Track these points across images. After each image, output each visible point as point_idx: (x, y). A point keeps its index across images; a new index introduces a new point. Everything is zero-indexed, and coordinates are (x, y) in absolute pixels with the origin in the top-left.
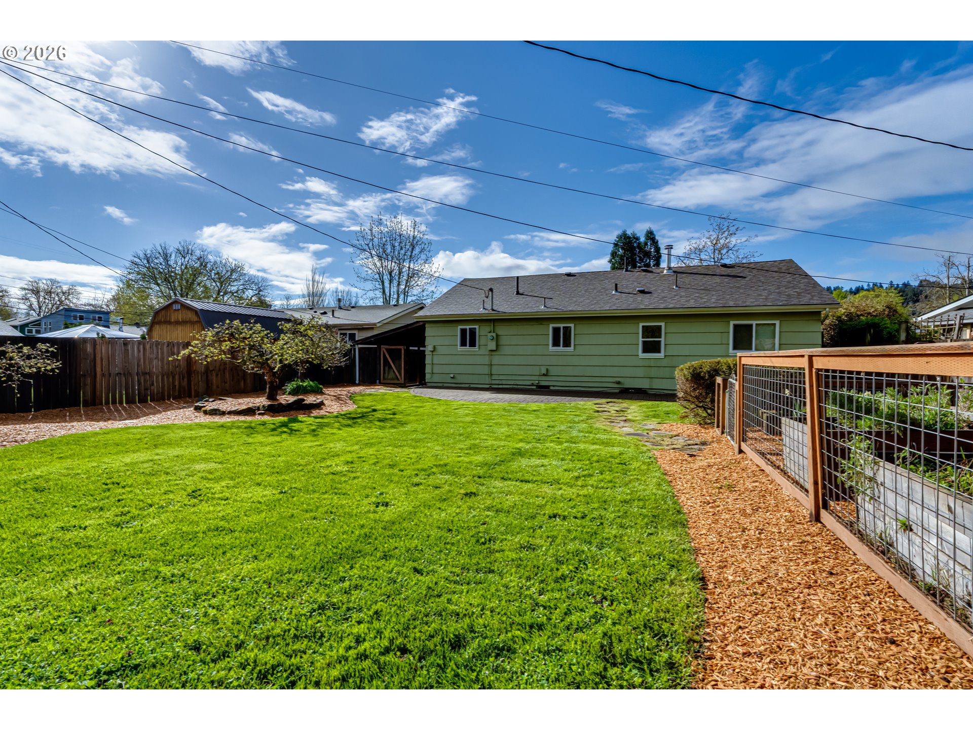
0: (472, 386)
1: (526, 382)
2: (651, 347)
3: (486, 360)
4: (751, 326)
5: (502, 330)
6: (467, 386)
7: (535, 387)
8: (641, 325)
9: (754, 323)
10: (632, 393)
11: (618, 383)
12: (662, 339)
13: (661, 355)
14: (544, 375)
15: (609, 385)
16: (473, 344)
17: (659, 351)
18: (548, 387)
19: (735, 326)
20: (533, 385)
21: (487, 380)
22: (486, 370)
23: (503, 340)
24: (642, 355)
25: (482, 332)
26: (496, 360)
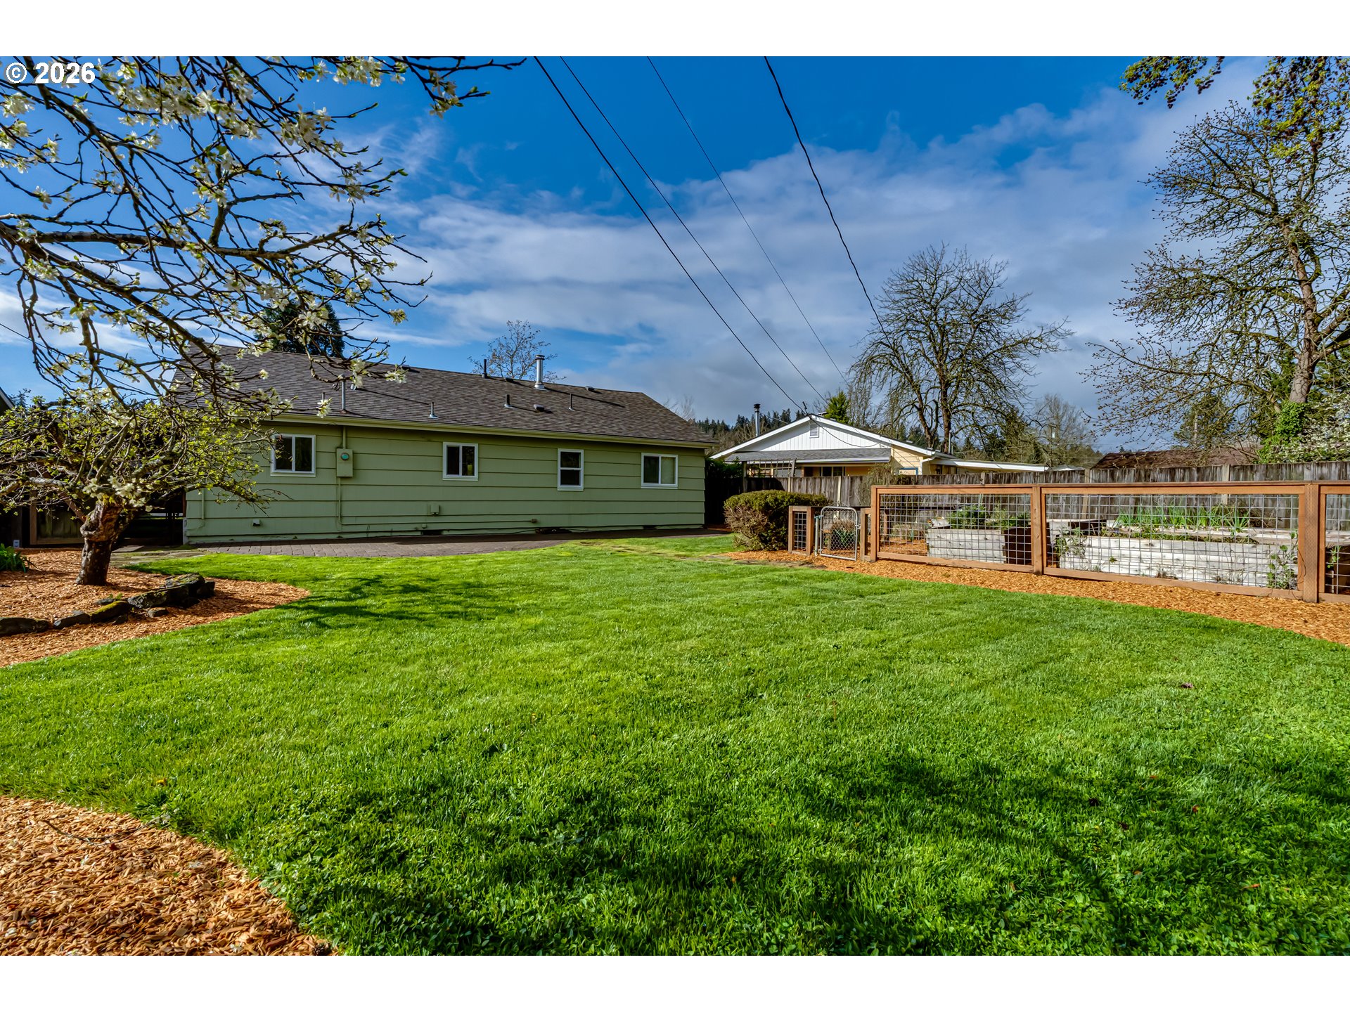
0: (300, 537)
1: (406, 527)
2: (570, 478)
3: (332, 493)
4: (657, 458)
5: (361, 445)
6: (291, 538)
7: (419, 533)
8: (560, 450)
9: (660, 456)
10: (554, 533)
11: (535, 522)
12: (581, 469)
13: (581, 487)
14: (435, 515)
15: (524, 525)
16: (304, 464)
17: (577, 483)
18: (438, 532)
19: (646, 458)
20: (417, 530)
21: (333, 526)
22: (332, 509)
23: (364, 462)
24: (561, 487)
25: (321, 446)
26: (350, 492)
